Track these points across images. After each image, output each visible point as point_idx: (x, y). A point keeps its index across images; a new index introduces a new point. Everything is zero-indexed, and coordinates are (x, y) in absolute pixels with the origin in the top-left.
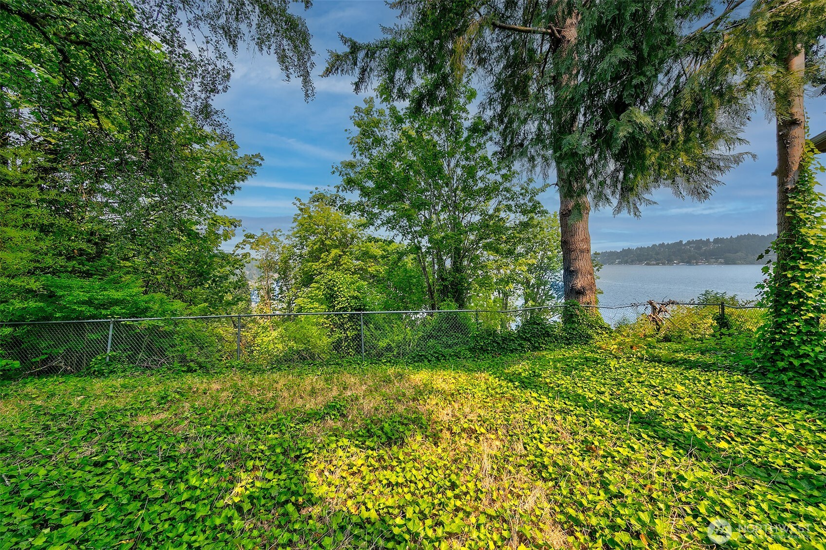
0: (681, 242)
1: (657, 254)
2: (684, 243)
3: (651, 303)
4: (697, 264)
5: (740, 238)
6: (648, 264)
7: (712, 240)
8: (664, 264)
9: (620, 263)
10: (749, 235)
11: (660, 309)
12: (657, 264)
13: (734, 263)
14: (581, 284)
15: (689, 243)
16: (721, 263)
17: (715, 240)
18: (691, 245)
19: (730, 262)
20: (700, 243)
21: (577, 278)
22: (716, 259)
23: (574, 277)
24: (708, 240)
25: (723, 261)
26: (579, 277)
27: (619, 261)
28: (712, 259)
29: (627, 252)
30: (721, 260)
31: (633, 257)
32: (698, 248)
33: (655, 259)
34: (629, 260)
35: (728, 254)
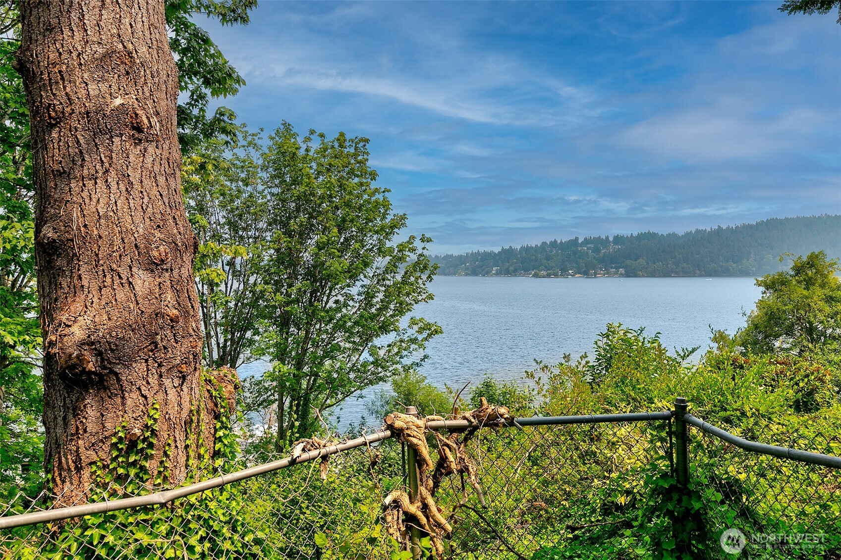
0: (577, 239)
1: (548, 258)
2: (580, 241)
3: (396, 431)
4: (595, 277)
5: (641, 237)
6: (536, 276)
7: (611, 239)
8: (556, 276)
9: (498, 274)
10: (649, 233)
11: (442, 460)
12: (549, 276)
13: (635, 275)
14: (91, 330)
15: (587, 241)
16: (622, 275)
18: (589, 246)
19: (631, 273)
20: (598, 243)
21: (76, 290)
22: (616, 268)
23: (64, 285)
24: (607, 238)
25: (623, 272)
26: (85, 283)
27: (497, 270)
28: (612, 268)
29: (508, 254)
30: (622, 270)
31: (516, 263)
32: (597, 250)
33: (546, 267)
34: (511, 268)
35: (628, 262)
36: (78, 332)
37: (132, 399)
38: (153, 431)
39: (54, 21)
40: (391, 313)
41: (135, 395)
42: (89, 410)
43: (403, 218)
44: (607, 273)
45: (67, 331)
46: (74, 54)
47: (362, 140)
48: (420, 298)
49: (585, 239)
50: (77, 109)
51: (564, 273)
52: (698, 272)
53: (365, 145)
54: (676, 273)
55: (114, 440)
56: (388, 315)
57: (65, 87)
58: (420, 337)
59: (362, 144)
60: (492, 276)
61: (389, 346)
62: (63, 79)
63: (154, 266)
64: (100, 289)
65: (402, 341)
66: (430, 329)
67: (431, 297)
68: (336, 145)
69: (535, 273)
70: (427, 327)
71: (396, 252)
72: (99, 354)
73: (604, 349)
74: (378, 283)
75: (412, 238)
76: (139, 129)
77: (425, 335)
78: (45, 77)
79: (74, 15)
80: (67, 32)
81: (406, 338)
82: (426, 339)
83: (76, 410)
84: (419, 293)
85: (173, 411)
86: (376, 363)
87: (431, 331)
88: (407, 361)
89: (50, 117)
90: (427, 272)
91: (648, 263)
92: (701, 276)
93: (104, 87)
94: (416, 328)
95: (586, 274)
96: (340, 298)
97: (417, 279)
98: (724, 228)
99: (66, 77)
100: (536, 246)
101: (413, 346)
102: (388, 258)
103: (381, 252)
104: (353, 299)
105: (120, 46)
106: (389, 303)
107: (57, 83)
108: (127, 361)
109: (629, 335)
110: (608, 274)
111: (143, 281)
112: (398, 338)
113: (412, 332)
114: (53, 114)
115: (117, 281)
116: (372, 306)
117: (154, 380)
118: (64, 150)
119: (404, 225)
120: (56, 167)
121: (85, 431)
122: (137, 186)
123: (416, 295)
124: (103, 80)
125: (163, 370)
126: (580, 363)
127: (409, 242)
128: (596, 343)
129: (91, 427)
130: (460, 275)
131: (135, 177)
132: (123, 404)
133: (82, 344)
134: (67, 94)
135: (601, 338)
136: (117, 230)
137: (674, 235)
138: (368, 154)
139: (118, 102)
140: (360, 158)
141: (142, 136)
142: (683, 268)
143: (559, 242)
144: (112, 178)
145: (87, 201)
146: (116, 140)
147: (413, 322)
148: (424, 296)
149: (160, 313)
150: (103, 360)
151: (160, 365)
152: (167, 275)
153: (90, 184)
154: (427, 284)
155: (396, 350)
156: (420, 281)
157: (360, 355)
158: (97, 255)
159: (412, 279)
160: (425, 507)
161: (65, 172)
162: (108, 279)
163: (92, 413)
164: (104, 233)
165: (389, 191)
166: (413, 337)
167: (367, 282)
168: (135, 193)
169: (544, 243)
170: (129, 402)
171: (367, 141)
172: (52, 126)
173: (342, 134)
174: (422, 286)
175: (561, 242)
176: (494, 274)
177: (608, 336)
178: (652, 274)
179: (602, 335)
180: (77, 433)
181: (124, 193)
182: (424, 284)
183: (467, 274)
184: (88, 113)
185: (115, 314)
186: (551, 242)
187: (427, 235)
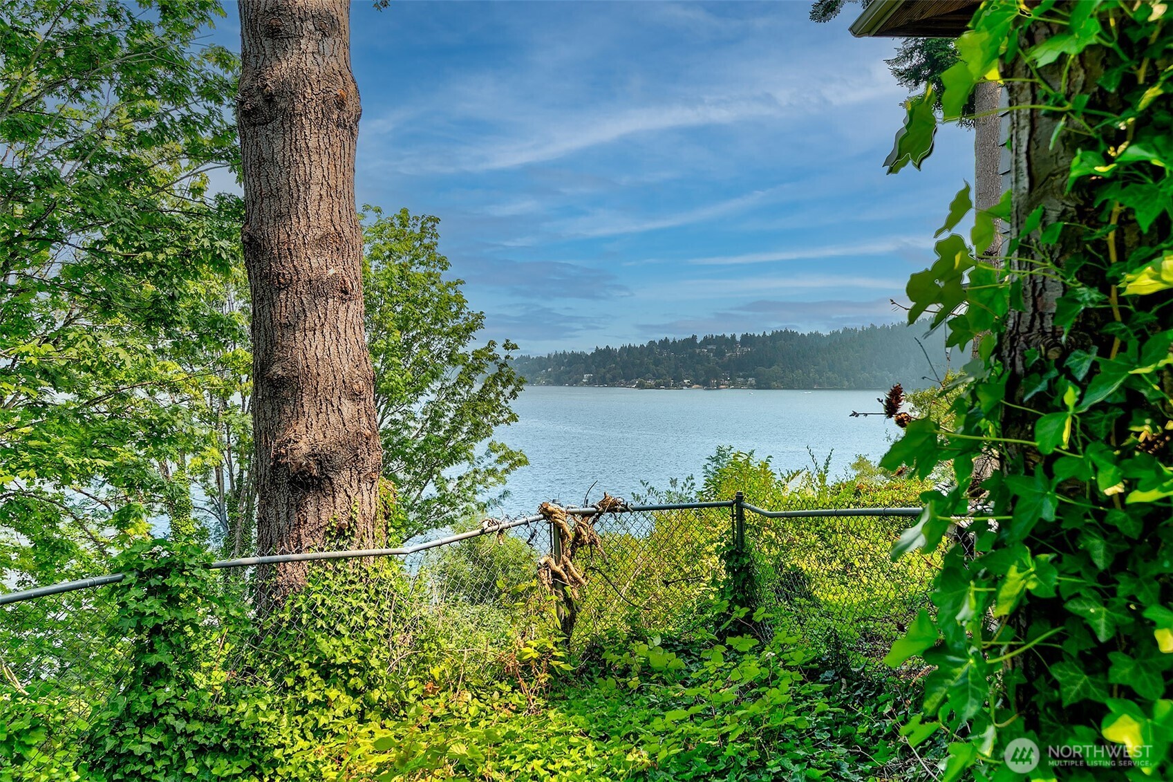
0: (694, 337)
1: (657, 363)
2: (698, 341)
3: (547, 515)
4: (718, 388)
5: (777, 336)
6: (641, 386)
7: (738, 338)
8: (667, 387)
9: (591, 383)
10: (786, 331)
11: (578, 535)
12: (657, 386)
13: (769, 388)
14: (313, 445)
15: (707, 341)
16: (752, 387)
17: (745, 337)
18: (710, 347)
19: (764, 384)
20: (722, 344)
21: (298, 414)
22: (745, 377)
23: (288, 411)
24: (733, 337)
25: (754, 382)
26: (306, 409)
27: (589, 378)
28: (739, 377)
29: (604, 355)
30: (752, 380)
31: (615, 368)
32: (719, 353)
33: (654, 375)
34: (608, 375)
35: (761, 369)
36: (304, 447)
37: (341, 498)
38: (355, 522)
39: (284, 210)
40: (463, 436)
41: (342, 495)
42: (309, 507)
43: (480, 316)
44: (733, 384)
45: (295, 446)
46: (300, 236)
47: (430, 219)
48: (501, 419)
49: (705, 338)
50: (303, 277)
51: (677, 383)
52: (846, 383)
53: (433, 226)
54: (820, 384)
55: (328, 529)
56: (460, 438)
57: (292, 262)
58: (500, 468)
59: (429, 224)
60: (582, 385)
61: (460, 478)
62: (291, 254)
63: (355, 396)
64: (318, 415)
65: (476, 472)
66: (511, 458)
67: (514, 418)
68: (397, 222)
69: (640, 382)
70: (509, 455)
71: (471, 359)
72: (320, 463)
73: (713, 474)
74: (446, 398)
75: (492, 343)
76: (346, 293)
77: (506, 465)
78: (275, 251)
79: (301, 206)
80: (294, 219)
81: (481, 467)
82: (506, 471)
83: (299, 507)
84: (501, 411)
85: (367, 509)
86: (442, 500)
87: (514, 460)
88: (480, 498)
89: (279, 283)
90: (511, 388)
91: (784, 371)
92: (850, 388)
93: (322, 261)
94: (495, 456)
95: (706, 385)
96: (398, 417)
97: (498, 395)
98: (879, 327)
99: (294, 253)
100: (642, 346)
101: (491, 479)
102: (460, 368)
103: (452, 360)
104: (414, 419)
105: (333, 229)
106: (462, 423)
107: (286, 257)
108: (338, 469)
109: (740, 459)
110: (735, 385)
111: (348, 408)
112: (471, 469)
113: (489, 462)
114: (282, 280)
115: (330, 408)
116: (440, 428)
117: (355, 484)
118: (290, 308)
119: (481, 326)
120: (283, 321)
121: (305, 522)
122: (343, 335)
123: (496, 414)
124: (321, 255)
125: (362, 476)
126: (685, 485)
127: (488, 349)
128: (705, 467)
129: (311, 519)
130: (539, 384)
131: (341, 328)
132: (334, 502)
133: (307, 456)
134: (294, 266)
135: (709, 462)
136: (330, 369)
137: (817, 335)
138: (437, 236)
139: (332, 272)
140: (426, 241)
141: (347, 297)
142: (828, 378)
143: (671, 341)
144: (326, 330)
145: (308, 347)
146: (330, 301)
147: (492, 449)
148: (506, 416)
149: (361, 433)
150: (322, 467)
151: (359, 473)
152: (362, 403)
153: (310, 334)
154: (511, 401)
155: (468, 483)
156: (502, 398)
157: (422, 490)
158: (316, 388)
159: (492, 396)
160: (566, 568)
161: (291, 325)
162: (324, 407)
163: (311, 508)
164: (321, 372)
165: (462, 283)
166: (490, 467)
167: (433, 397)
168: (342, 341)
169: (652, 343)
170: (338, 501)
171: (437, 220)
172: (280, 289)
173: (405, 211)
174: (503, 404)
175: (674, 342)
176: (586, 383)
177: (717, 460)
178: (790, 386)
179: (712, 459)
180: (299, 524)
181: (335, 341)
182: (507, 402)
183: (548, 384)
184: (310, 281)
185: (329, 433)
186: (661, 342)
187: (512, 342)
